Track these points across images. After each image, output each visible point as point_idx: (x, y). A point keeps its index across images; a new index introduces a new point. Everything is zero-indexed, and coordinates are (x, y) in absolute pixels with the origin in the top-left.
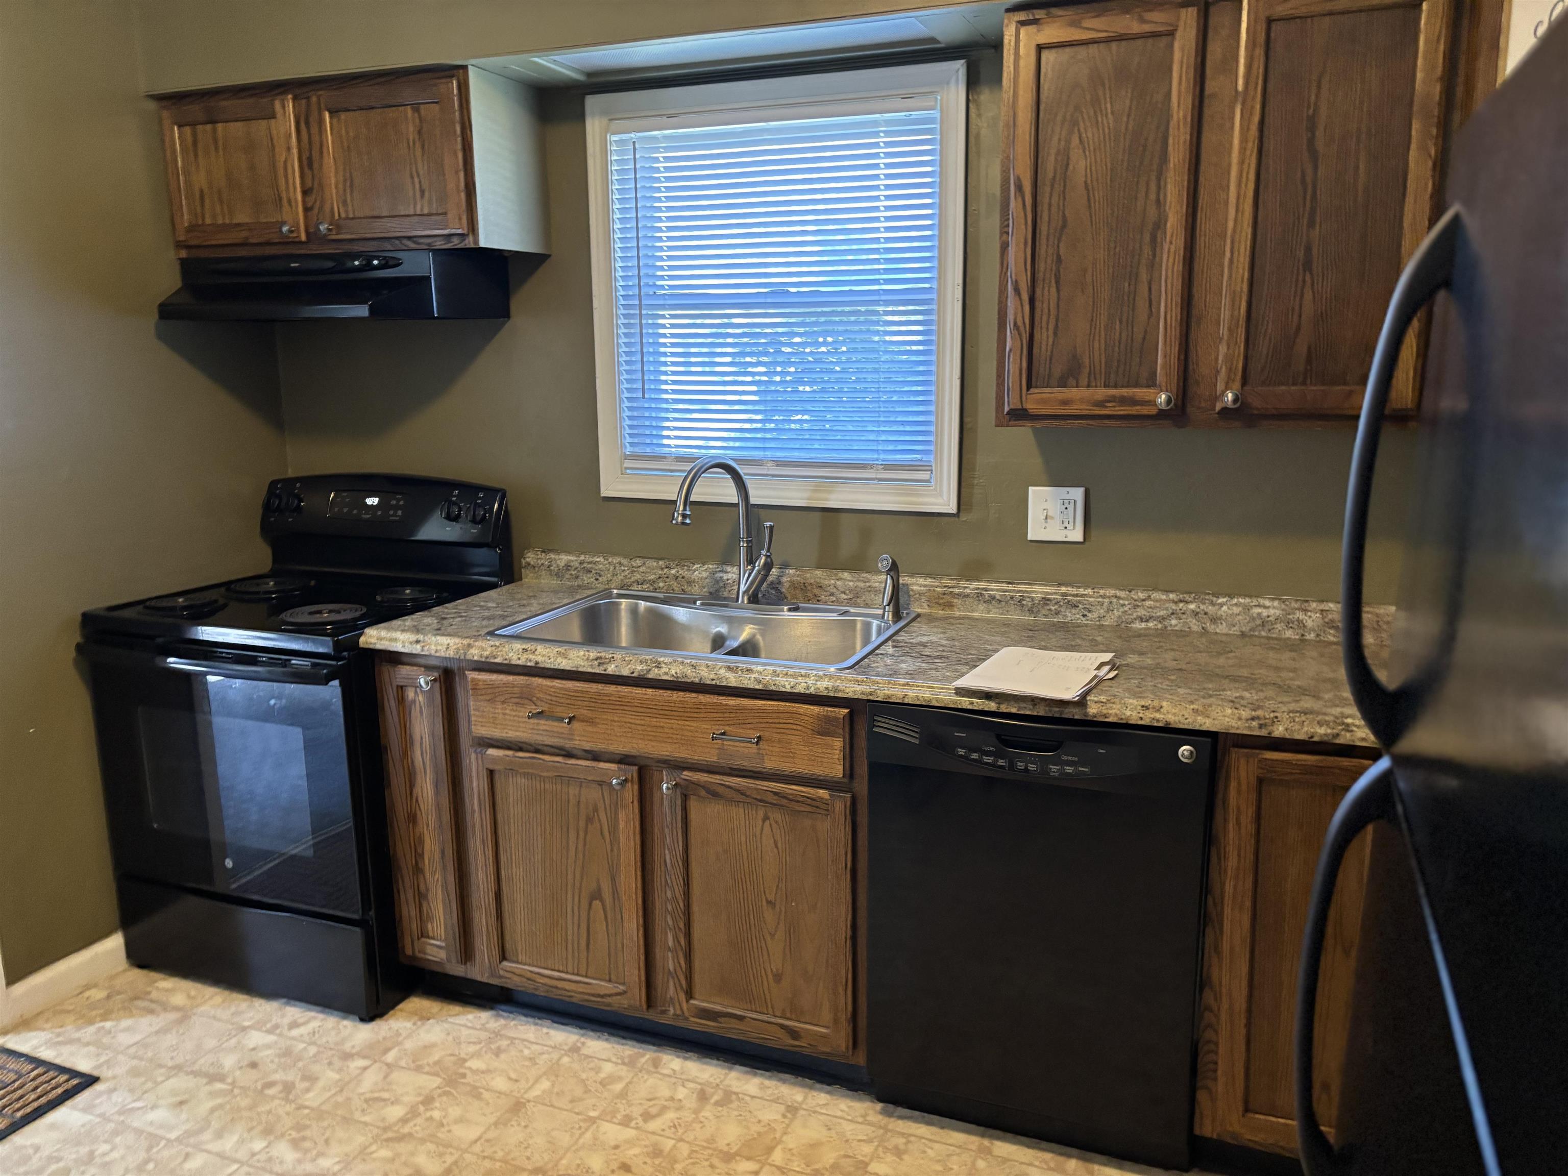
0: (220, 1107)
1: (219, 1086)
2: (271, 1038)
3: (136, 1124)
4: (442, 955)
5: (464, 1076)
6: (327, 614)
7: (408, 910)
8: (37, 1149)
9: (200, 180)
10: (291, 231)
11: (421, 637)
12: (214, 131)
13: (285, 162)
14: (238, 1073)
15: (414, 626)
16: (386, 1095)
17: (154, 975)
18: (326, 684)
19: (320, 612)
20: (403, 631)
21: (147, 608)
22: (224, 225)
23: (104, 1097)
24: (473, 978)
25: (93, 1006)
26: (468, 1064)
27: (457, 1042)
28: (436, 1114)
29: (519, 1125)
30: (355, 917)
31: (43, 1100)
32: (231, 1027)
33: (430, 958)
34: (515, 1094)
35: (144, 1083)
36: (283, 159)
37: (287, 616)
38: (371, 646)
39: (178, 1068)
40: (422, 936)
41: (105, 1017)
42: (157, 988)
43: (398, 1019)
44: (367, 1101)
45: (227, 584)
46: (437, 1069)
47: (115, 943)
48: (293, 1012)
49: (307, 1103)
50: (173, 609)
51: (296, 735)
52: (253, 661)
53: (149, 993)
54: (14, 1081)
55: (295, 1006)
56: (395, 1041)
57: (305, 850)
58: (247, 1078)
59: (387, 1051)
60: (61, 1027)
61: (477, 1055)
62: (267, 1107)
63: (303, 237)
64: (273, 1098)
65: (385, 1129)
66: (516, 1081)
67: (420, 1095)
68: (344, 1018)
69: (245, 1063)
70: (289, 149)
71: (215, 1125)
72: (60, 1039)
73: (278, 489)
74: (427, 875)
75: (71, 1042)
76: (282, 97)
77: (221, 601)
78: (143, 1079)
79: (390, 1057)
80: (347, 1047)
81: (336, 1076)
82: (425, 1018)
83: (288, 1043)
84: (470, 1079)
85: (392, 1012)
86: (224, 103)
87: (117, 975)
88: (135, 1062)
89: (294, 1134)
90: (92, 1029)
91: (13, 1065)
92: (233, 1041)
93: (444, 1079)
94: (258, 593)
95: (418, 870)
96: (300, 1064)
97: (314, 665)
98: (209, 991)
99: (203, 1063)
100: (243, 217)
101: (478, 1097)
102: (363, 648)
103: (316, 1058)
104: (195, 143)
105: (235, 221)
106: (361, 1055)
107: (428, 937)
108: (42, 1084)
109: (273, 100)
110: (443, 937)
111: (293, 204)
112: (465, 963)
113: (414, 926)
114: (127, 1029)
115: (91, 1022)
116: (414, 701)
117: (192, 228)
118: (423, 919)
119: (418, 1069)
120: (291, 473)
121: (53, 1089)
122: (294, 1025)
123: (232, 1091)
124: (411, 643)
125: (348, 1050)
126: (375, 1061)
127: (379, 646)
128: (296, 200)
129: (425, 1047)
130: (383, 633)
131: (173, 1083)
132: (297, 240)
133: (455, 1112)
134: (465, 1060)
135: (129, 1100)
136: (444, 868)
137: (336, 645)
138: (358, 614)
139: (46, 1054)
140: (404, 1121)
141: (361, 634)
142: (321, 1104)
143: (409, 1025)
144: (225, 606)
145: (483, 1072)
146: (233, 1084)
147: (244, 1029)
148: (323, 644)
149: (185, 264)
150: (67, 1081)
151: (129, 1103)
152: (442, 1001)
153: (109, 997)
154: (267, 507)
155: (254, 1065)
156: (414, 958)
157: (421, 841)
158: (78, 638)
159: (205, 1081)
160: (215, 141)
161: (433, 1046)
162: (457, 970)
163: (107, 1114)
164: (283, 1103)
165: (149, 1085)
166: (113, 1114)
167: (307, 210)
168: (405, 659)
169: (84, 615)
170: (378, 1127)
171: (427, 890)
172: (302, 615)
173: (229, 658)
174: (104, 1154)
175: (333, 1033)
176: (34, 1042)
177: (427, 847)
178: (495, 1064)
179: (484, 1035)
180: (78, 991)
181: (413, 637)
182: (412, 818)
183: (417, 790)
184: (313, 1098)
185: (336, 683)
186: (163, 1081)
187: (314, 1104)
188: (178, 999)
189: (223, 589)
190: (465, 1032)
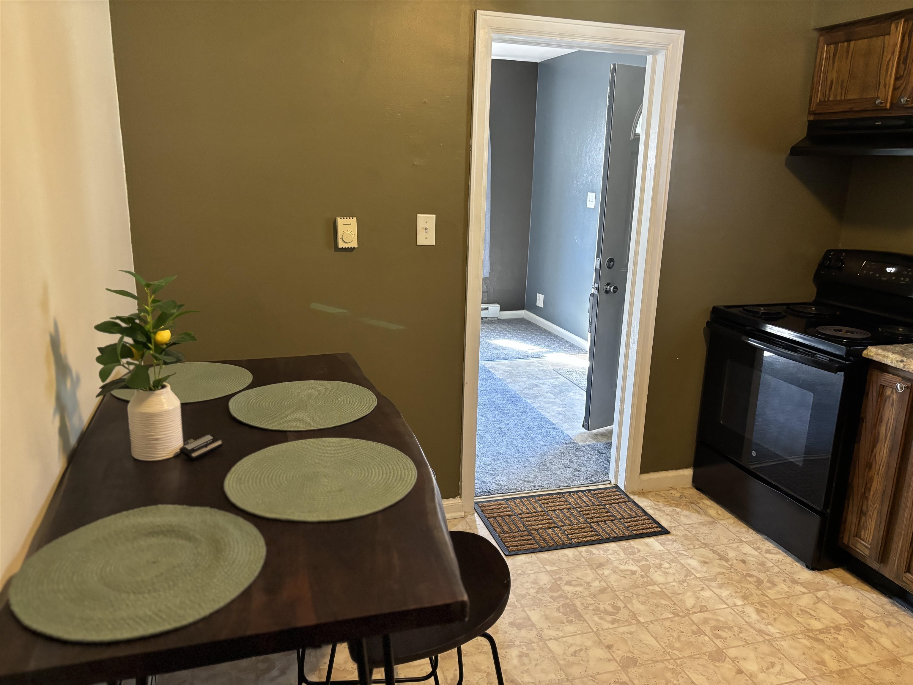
0: (723, 573)
1: (724, 563)
2: (756, 553)
3: (682, 561)
4: (867, 552)
5: (863, 627)
6: (845, 332)
7: (852, 518)
8: (639, 551)
9: (833, 75)
10: (881, 103)
11: (905, 359)
12: (849, 46)
13: (889, 62)
14: (735, 561)
15: (901, 351)
16: (812, 613)
17: (704, 496)
18: (836, 373)
19: (841, 331)
20: (893, 353)
21: (744, 309)
22: (841, 100)
23: (670, 543)
24: (883, 574)
25: (673, 498)
26: (866, 621)
27: (863, 606)
28: (841, 638)
29: (893, 672)
30: (818, 509)
31: (645, 531)
32: (735, 537)
33: (858, 550)
34: (895, 654)
35: (689, 545)
36: (888, 59)
37: (820, 329)
38: (870, 358)
39: (706, 545)
40: (856, 536)
41: (677, 506)
42: (703, 503)
43: (828, 576)
44: (801, 610)
45: (788, 305)
46: (846, 614)
47: (688, 473)
48: (769, 545)
49: (768, 594)
50: (757, 313)
51: (810, 397)
52: (795, 350)
53: (699, 503)
54: (635, 517)
55: (771, 542)
56: (824, 587)
57: (798, 461)
58: (740, 566)
59: (818, 590)
60: (658, 502)
61: (875, 619)
62: (747, 586)
63: (888, 106)
64: (750, 583)
65: (809, 630)
66: (898, 647)
67: (833, 623)
68: (798, 562)
69: (739, 558)
70: (893, 53)
71: (719, 581)
72: (657, 507)
73: (830, 255)
74: (869, 502)
75: (660, 510)
76: (897, 21)
77: (784, 314)
78: (689, 543)
79: (820, 594)
80: (796, 577)
81: (787, 589)
82: (845, 583)
83: (764, 560)
84: (866, 629)
85: (826, 571)
86: (858, 29)
87: (686, 488)
88: (687, 533)
89: (758, 607)
90: (671, 509)
91: (635, 509)
92: (735, 545)
93: (850, 622)
94: (805, 313)
95: (865, 497)
96: (768, 573)
97: (831, 360)
98: (728, 515)
99: (720, 548)
100: (853, 95)
101: (870, 643)
102: (864, 357)
103: (777, 574)
104: (835, 55)
105: (848, 98)
106: (802, 584)
107: (860, 538)
108: (646, 523)
109: (891, 23)
110: (870, 542)
111: (887, 87)
112: (880, 564)
113: (853, 528)
114: (686, 516)
115: (671, 505)
116: (889, 397)
117: (820, 104)
118: (860, 527)
119: (835, 609)
120: (841, 247)
121: (650, 528)
122: (768, 552)
123: (731, 569)
124: (897, 361)
125: (796, 579)
126: (810, 593)
127: (875, 359)
128: (890, 84)
129: (842, 599)
130: (880, 351)
131: (702, 550)
132: (884, 108)
133: (852, 643)
134: (866, 619)
135: (681, 549)
136: (882, 502)
137: (848, 352)
138: (864, 337)
139: (650, 511)
140: (821, 631)
141: (865, 349)
142: (775, 599)
143: (835, 582)
144: (785, 316)
145: (876, 630)
146: (731, 565)
147: (742, 541)
148: (838, 349)
149: (811, 125)
150: (657, 527)
151: (681, 551)
152: (858, 579)
153: (680, 497)
154: (821, 266)
155: (744, 562)
156: (848, 546)
157: (871, 480)
158: (708, 319)
159: (718, 557)
160: (848, 52)
161: (848, 601)
162: (874, 565)
163: (670, 551)
164: (756, 588)
165: (691, 546)
166: (673, 552)
167: (895, 89)
168: (890, 370)
169: (714, 308)
170: (805, 627)
171: (868, 511)
172: (830, 330)
173: (782, 345)
174: (665, 568)
175: (789, 566)
176: (645, 504)
177: (875, 484)
178: (885, 629)
179: (881, 610)
180: (668, 489)
181: (899, 358)
182: (869, 466)
183: (877, 450)
184: (771, 593)
185: (842, 373)
186: (698, 548)
187: (772, 598)
188: (712, 512)
189: (785, 307)
190: (869, 603)
